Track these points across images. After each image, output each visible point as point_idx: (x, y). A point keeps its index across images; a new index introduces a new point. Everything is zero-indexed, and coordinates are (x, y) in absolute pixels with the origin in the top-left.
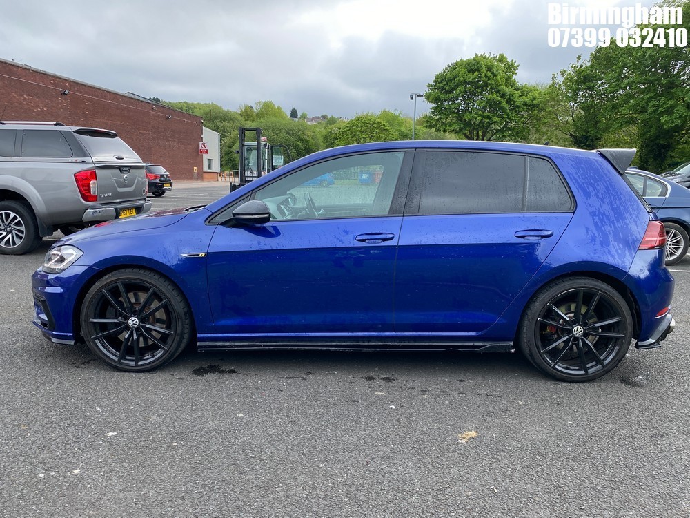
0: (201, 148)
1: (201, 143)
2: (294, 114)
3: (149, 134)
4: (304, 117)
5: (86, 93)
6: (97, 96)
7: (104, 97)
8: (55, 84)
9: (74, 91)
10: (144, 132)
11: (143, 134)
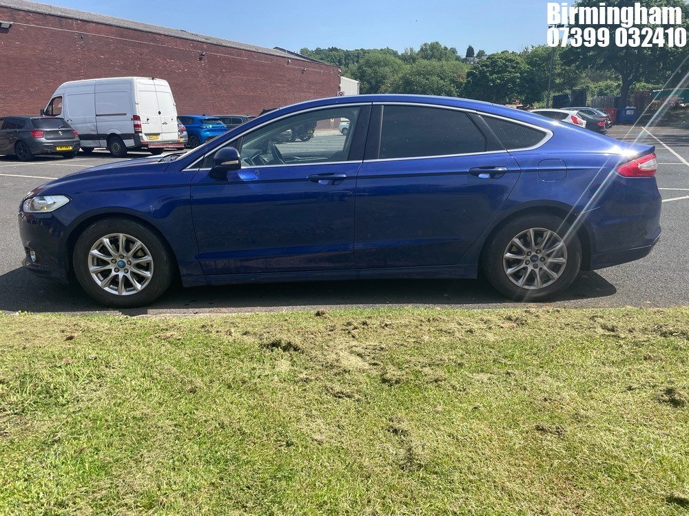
5: (222, 53)
6: (233, 54)
7: (240, 55)
8: (194, 47)
9: (211, 51)
10: (280, 85)
11: (279, 87)
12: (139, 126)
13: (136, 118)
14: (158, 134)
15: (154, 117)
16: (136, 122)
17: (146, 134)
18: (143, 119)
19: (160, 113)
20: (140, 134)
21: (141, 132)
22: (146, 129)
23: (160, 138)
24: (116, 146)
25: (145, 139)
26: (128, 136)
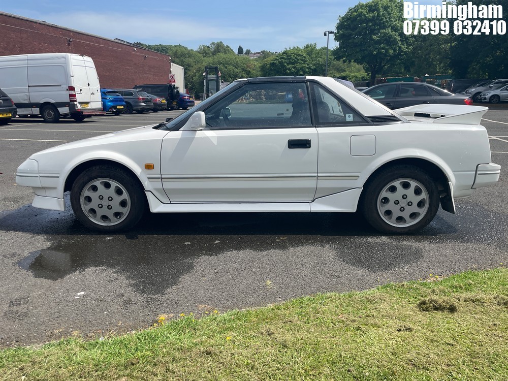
0: (170, 79)
1: (170, 75)
2: (240, 50)
3: (132, 69)
4: (248, 52)
5: (85, 40)
6: (93, 42)
7: (99, 43)
8: (63, 34)
9: (77, 39)
10: (129, 67)
11: (128, 69)
12: (74, 95)
13: (72, 88)
14: (87, 103)
15: (85, 88)
16: (72, 92)
17: (80, 103)
18: (77, 90)
19: (89, 85)
20: (75, 103)
21: (76, 101)
22: (79, 98)
23: (89, 106)
24: (49, 114)
25: (79, 107)
26: (63, 105)
